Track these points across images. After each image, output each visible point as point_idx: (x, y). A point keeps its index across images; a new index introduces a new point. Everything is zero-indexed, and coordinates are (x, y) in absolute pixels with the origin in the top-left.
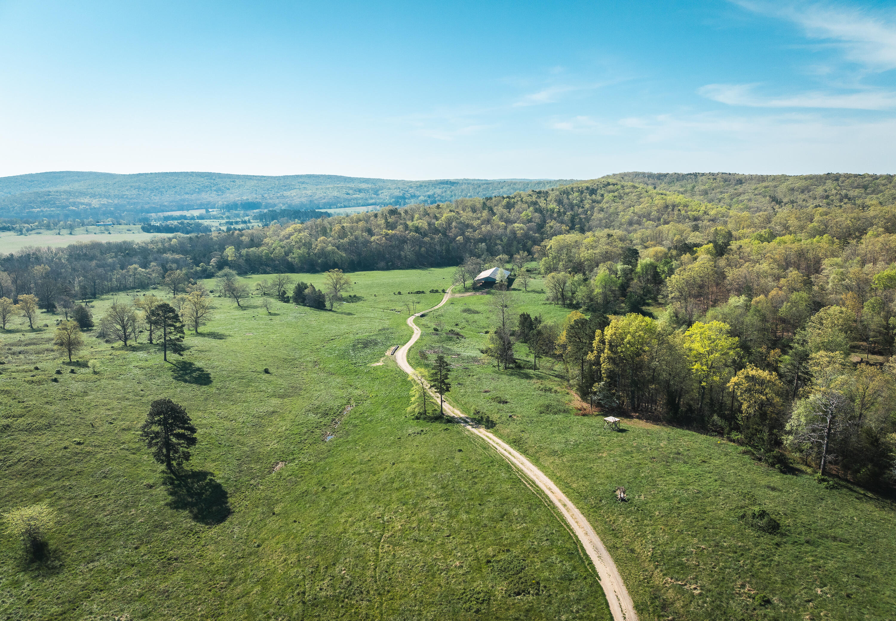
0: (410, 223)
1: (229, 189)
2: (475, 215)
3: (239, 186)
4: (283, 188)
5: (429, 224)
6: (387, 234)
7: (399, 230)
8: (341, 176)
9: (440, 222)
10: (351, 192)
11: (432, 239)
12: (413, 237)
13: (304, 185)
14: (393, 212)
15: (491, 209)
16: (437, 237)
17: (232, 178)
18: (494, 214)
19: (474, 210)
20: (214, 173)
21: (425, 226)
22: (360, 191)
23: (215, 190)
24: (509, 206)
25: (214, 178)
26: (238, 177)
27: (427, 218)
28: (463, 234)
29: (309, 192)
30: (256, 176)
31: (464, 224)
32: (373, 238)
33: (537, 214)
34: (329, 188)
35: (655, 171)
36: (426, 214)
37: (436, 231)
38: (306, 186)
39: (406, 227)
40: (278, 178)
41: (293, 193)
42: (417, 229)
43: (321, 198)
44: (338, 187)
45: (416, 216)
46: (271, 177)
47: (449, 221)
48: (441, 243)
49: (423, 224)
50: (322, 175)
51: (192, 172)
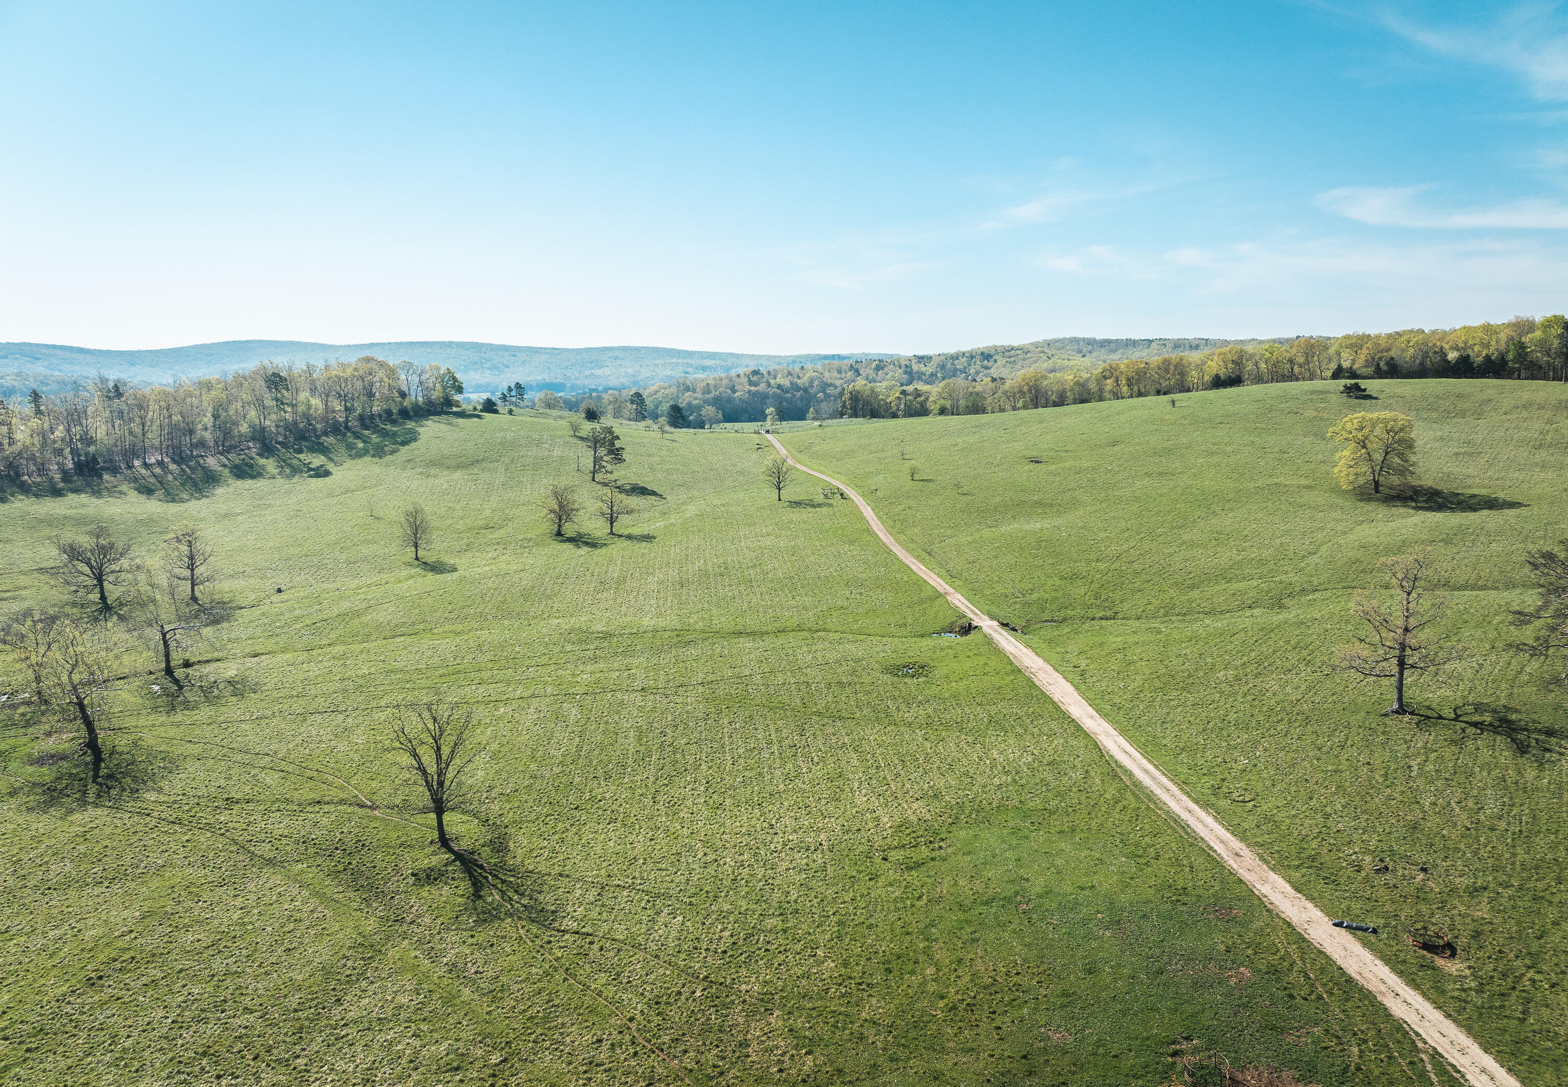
0: (772, 382)
1: (508, 367)
2: (839, 376)
3: (524, 362)
4: (589, 365)
5: (791, 383)
6: (750, 391)
7: (762, 387)
8: (672, 349)
9: (802, 381)
10: (690, 370)
11: (794, 396)
12: (775, 393)
13: (618, 362)
14: (755, 373)
15: (857, 371)
16: (798, 394)
17: (513, 351)
18: (859, 375)
19: (839, 372)
20: (483, 344)
21: (787, 384)
22: (704, 369)
23: (488, 368)
24: (878, 368)
25: (484, 350)
26: (519, 349)
27: (790, 377)
28: (824, 391)
29: (630, 371)
30: (544, 349)
31: (826, 384)
32: (736, 395)
33: (905, 376)
34: (658, 365)
35: (1099, 337)
36: (790, 374)
37: (798, 389)
38: (622, 362)
39: (769, 385)
40: (578, 351)
41: (607, 371)
42: (779, 387)
43: (648, 378)
44: (671, 363)
45: (779, 376)
46: (567, 350)
47: (811, 381)
48: (802, 398)
49: (786, 382)
50: (643, 348)
51: (450, 342)
